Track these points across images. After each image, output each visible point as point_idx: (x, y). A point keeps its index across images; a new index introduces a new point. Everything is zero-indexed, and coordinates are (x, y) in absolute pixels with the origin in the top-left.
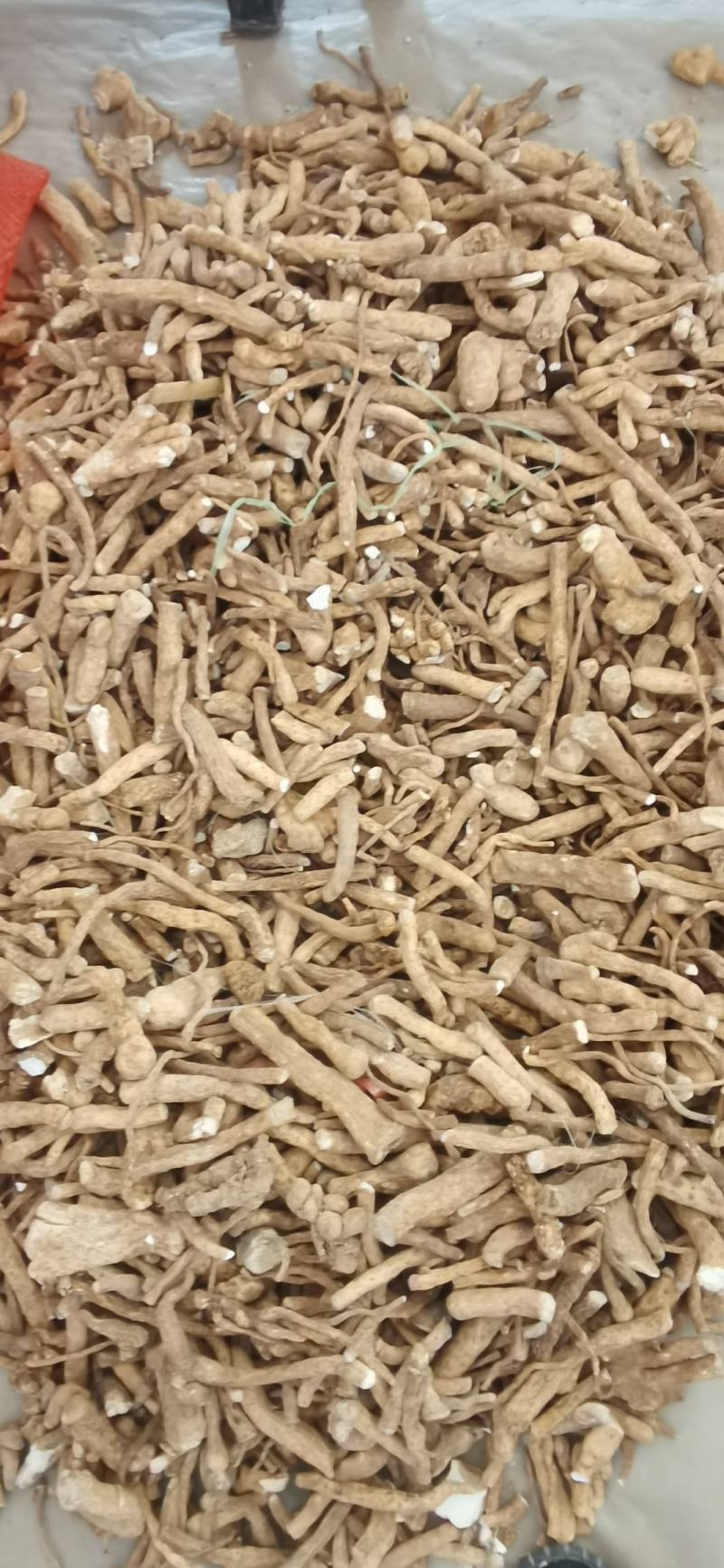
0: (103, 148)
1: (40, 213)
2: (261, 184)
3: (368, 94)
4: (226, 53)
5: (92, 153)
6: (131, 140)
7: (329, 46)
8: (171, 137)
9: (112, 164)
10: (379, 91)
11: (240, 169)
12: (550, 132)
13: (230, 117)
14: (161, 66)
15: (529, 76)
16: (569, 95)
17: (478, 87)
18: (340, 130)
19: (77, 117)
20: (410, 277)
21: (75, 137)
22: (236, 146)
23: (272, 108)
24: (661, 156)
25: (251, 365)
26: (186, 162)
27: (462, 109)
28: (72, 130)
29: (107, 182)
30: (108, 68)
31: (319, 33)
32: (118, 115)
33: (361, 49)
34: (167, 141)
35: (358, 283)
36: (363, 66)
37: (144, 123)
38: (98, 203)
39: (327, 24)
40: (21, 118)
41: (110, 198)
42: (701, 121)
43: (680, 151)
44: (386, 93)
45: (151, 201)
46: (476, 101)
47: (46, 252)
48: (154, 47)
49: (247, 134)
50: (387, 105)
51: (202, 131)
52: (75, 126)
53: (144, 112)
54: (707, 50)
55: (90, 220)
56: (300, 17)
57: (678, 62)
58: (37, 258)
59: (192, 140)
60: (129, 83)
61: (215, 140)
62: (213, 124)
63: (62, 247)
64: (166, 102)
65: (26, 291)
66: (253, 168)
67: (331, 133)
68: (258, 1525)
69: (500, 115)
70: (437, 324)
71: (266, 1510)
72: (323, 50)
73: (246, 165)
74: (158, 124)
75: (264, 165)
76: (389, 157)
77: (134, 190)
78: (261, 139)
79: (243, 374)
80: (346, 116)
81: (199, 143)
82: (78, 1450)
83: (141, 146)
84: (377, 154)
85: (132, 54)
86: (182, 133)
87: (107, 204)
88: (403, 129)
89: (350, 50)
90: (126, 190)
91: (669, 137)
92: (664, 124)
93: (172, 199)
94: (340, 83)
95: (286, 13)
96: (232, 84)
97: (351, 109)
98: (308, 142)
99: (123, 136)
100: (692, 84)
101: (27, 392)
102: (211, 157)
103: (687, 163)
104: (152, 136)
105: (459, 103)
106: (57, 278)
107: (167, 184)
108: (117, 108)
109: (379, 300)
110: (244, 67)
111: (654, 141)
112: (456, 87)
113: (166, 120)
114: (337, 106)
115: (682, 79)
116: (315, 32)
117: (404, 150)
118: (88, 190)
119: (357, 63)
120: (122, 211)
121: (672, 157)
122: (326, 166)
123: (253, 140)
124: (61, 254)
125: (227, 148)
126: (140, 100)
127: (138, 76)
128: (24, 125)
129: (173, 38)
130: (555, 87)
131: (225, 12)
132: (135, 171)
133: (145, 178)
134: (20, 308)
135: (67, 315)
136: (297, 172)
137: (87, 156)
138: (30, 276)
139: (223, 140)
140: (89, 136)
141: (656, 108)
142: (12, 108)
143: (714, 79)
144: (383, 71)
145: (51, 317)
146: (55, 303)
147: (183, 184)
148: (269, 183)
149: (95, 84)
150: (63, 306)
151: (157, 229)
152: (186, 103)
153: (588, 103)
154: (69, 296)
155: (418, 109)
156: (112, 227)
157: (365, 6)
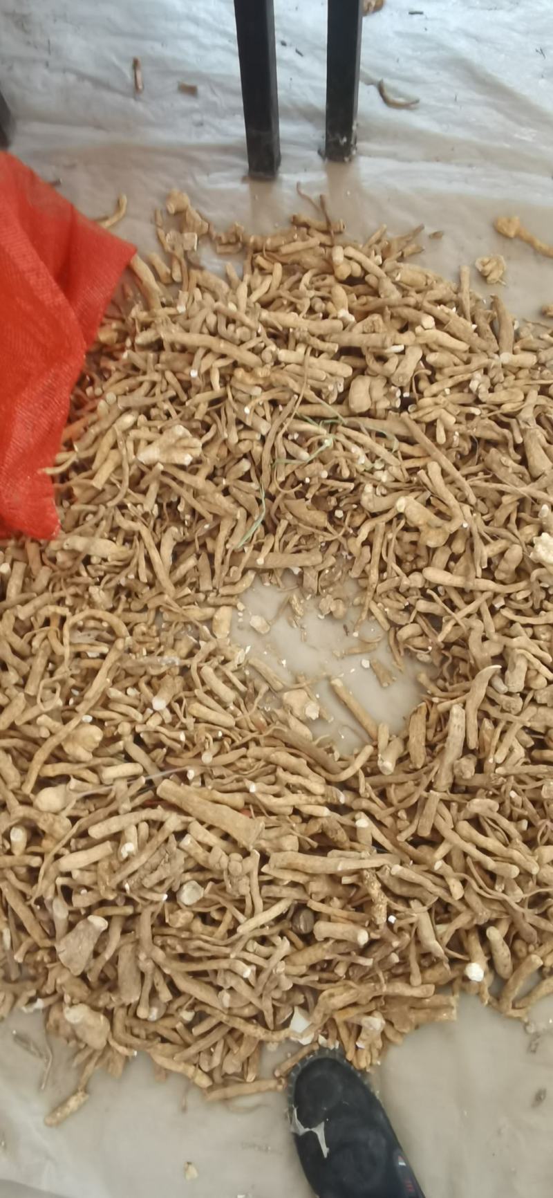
0: (170, 237)
1: (132, 273)
2: (256, 271)
3: (322, 224)
4: (244, 188)
5: (162, 238)
6: (186, 235)
7: (303, 191)
8: (208, 234)
9: (173, 248)
10: (329, 223)
11: (246, 258)
12: (423, 257)
13: (243, 228)
14: (206, 192)
15: (414, 223)
16: (436, 236)
17: (385, 226)
18: (305, 243)
19: (155, 215)
20: (333, 342)
21: (152, 227)
22: (245, 245)
23: (267, 225)
24: (483, 277)
25: (242, 382)
26: (215, 250)
27: (374, 239)
28: (151, 222)
29: (169, 258)
30: (176, 191)
31: (298, 185)
32: (180, 220)
33: (321, 197)
34: (206, 237)
35: (304, 342)
36: (321, 205)
37: (194, 226)
38: (163, 269)
39: (303, 178)
40: (124, 211)
41: (171, 268)
42: (508, 259)
43: (494, 276)
44: (333, 225)
45: (195, 273)
46: (384, 233)
47: (131, 293)
48: (202, 179)
49: (252, 240)
50: (332, 232)
51: (226, 233)
52: (154, 220)
53: (194, 220)
54: (516, 219)
55: (157, 277)
56: (289, 172)
57: (500, 224)
58: (125, 296)
59: (220, 238)
60: (186, 200)
61: (233, 240)
62: (233, 230)
63: (140, 291)
64: (209, 214)
65: (117, 314)
66: (253, 259)
67: (299, 245)
69: (395, 246)
70: (344, 369)
72: (299, 193)
73: (249, 257)
74: (202, 226)
75: (260, 260)
76: (329, 268)
77: (184, 264)
78: (259, 244)
79: (238, 386)
80: (308, 234)
81: (224, 240)
83: (191, 239)
84: (323, 264)
85: (190, 182)
86: (214, 233)
87: (169, 271)
88: (338, 255)
89: (315, 195)
90: (180, 263)
91: (488, 268)
92: (486, 260)
93: (206, 273)
94: (307, 215)
95: (281, 169)
96: (246, 207)
97: (312, 231)
98: (285, 249)
99: (181, 231)
100: (506, 237)
101: (116, 376)
102: (230, 249)
103: (498, 282)
104: (198, 233)
105: (372, 235)
106: (137, 313)
107: (203, 263)
108: (180, 214)
109: (316, 353)
110: (253, 198)
111: (480, 268)
112: (372, 224)
113: (206, 225)
114: (304, 230)
115: (500, 234)
116: (295, 184)
117: (338, 266)
118: (158, 260)
119: (318, 205)
120: (177, 275)
121: (489, 279)
122: (293, 268)
123: (255, 243)
124: (139, 294)
125: (240, 245)
126: (193, 212)
127: (192, 196)
128: (124, 216)
129: (215, 176)
130: (429, 230)
131: (245, 164)
132: (185, 252)
133: (191, 257)
134: (115, 325)
135: (143, 338)
136: (278, 269)
137: (159, 239)
138: (119, 306)
139: (238, 240)
140: (161, 227)
141: (484, 250)
142: (118, 205)
143: (518, 236)
144: (331, 210)
145: (134, 335)
146: (138, 329)
147: (213, 263)
148: (261, 269)
149: (167, 197)
150: (142, 330)
151: (197, 292)
152: (219, 216)
153: (447, 244)
154: (146, 326)
155: (348, 235)
156: (171, 283)
157: (327, 170)
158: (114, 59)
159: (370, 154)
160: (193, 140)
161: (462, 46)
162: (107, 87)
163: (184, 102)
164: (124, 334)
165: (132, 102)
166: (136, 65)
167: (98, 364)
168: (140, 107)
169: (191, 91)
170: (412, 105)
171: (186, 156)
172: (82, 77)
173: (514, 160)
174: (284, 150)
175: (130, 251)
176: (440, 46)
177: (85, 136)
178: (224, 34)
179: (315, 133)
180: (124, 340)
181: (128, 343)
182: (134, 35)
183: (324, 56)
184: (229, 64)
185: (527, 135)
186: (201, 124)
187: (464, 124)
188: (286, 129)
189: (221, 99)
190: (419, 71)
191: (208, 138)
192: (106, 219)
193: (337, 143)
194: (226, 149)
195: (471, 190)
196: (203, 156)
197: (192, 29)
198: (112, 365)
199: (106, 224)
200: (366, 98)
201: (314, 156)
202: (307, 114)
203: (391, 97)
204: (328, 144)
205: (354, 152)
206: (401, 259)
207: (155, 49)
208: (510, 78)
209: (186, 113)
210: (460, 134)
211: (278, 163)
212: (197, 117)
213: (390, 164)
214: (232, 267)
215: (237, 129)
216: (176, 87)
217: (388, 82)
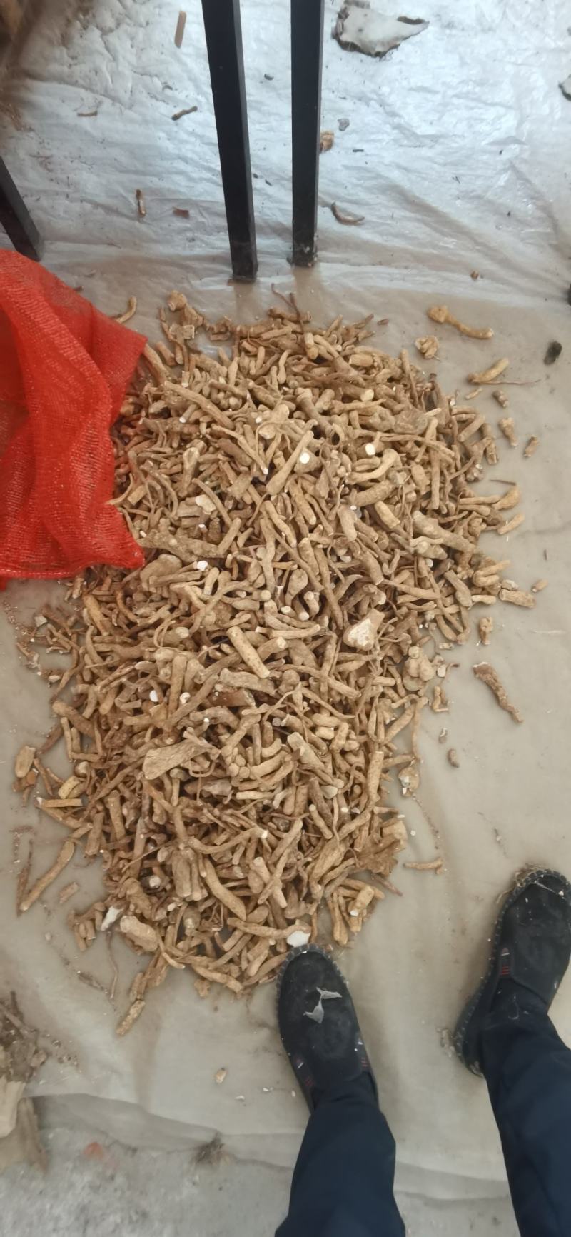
0: (172, 329)
1: (143, 358)
2: (243, 353)
3: (294, 315)
4: (230, 289)
5: (166, 330)
6: (185, 327)
7: (277, 291)
8: (203, 326)
9: (175, 337)
10: (298, 314)
11: (234, 344)
12: (373, 339)
13: (230, 320)
14: (200, 292)
15: (366, 313)
17: (341, 316)
18: (280, 331)
19: (160, 312)
21: (158, 321)
22: (233, 333)
23: (250, 318)
24: (422, 354)
26: (209, 338)
27: (334, 326)
28: (157, 318)
29: (173, 345)
30: (175, 292)
31: (273, 285)
32: (180, 315)
33: (291, 294)
34: (201, 328)
36: (291, 301)
37: (191, 319)
38: (168, 354)
39: (276, 280)
40: (134, 310)
41: (174, 352)
42: (440, 339)
43: (430, 353)
44: (302, 315)
45: (194, 356)
46: (340, 323)
47: (143, 374)
48: (196, 283)
49: (238, 329)
50: (301, 321)
51: (217, 325)
52: (159, 316)
53: (192, 315)
54: (445, 308)
55: (164, 361)
56: (264, 276)
57: (432, 312)
58: (138, 376)
59: (213, 329)
60: (185, 300)
61: (223, 330)
62: (222, 322)
63: (150, 371)
64: (203, 310)
65: (133, 391)
66: (240, 344)
67: (276, 332)
68: (209, 946)
69: (353, 332)
71: (213, 939)
72: (274, 292)
73: (237, 342)
74: (197, 320)
75: (245, 344)
76: (301, 350)
77: (185, 350)
78: (244, 332)
80: (283, 324)
81: (216, 330)
82: (132, 907)
83: (189, 329)
84: (296, 346)
85: (186, 285)
86: (208, 325)
87: (173, 355)
88: (310, 339)
89: (286, 293)
90: (181, 349)
91: (426, 346)
92: (424, 340)
93: (202, 356)
94: (281, 309)
95: (258, 273)
96: (232, 304)
97: (286, 321)
98: (265, 336)
99: (181, 324)
100: (438, 322)
101: (135, 440)
102: (220, 337)
103: (433, 358)
104: (195, 325)
105: (333, 323)
106: (149, 388)
107: (200, 348)
108: (180, 309)
110: (238, 296)
111: (419, 346)
112: (331, 315)
113: (201, 319)
114: (279, 320)
115: (433, 320)
116: (270, 284)
117: (309, 348)
118: (164, 347)
119: (288, 300)
120: (179, 359)
121: (426, 355)
122: (274, 349)
123: (241, 331)
124: (150, 375)
126: (190, 308)
127: (188, 296)
128: (135, 313)
129: (206, 280)
130: (377, 318)
131: (230, 270)
132: (185, 340)
133: (190, 344)
134: (131, 400)
135: (156, 407)
136: (262, 352)
137: (163, 331)
138: (135, 384)
139: (227, 330)
140: (165, 321)
141: (421, 332)
142: (130, 306)
143: (447, 321)
144: (300, 305)
145: (148, 406)
146: (150, 400)
147: (208, 349)
148: (247, 352)
149: (169, 298)
150: (153, 402)
151: (197, 371)
152: (211, 311)
153: (391, 327)
154: (157, 398)
155: (315, 324)
156: (175, 365)
157: (294, 274)
158: (122, 191)
159: (328, 261)
160: (188, 252)
161: (396, 176)
162: (117, 212)
163: (179, 223)
164: (139, 407)
165: (137, 223)
166: (139, 194)
167: (119, 432)
168: (143, 228)
169: (184, 214)
170: (357, 222)
171: (182, 265)
172: (97, 205)
173: (441, 263)
174: (260, 258)
175: (140, 341)
176: (379, 176)
177: (101, 251)
178: (209, 169)
179: (284, 245)
180: (140, 412)
181: (143, 413)
182: (136, 172)
183: (290, 185)
184: (217, 195)
185: (450, 243)
186: (193, 240)
187: (399, 235)
188: (261, 242)
189: (208, 220)
190: (363, 196)
191: (198, 250)
192: (120, 316)
193: (302, 252)
194: (214, 259)
195: (408, 286)
196: (196, 265)
197: (182, 166)
198: (130, 432)
199: (121, 320)
200: (323, 218)
201: (283, 262)
202: (277, 230)
203: (342, 215)
204: (294, 252)
205: (316, 259)
206: (356, 343)
207: (153, 182)
208: (431, 200)
209: (182, 231)
210: (398, 243)
211: (256, 270)
212: (189, 235)
213: (345, 268)
214: (224, 351)
215: (222, 243)
216: (171, 212)
217: (338, 204)
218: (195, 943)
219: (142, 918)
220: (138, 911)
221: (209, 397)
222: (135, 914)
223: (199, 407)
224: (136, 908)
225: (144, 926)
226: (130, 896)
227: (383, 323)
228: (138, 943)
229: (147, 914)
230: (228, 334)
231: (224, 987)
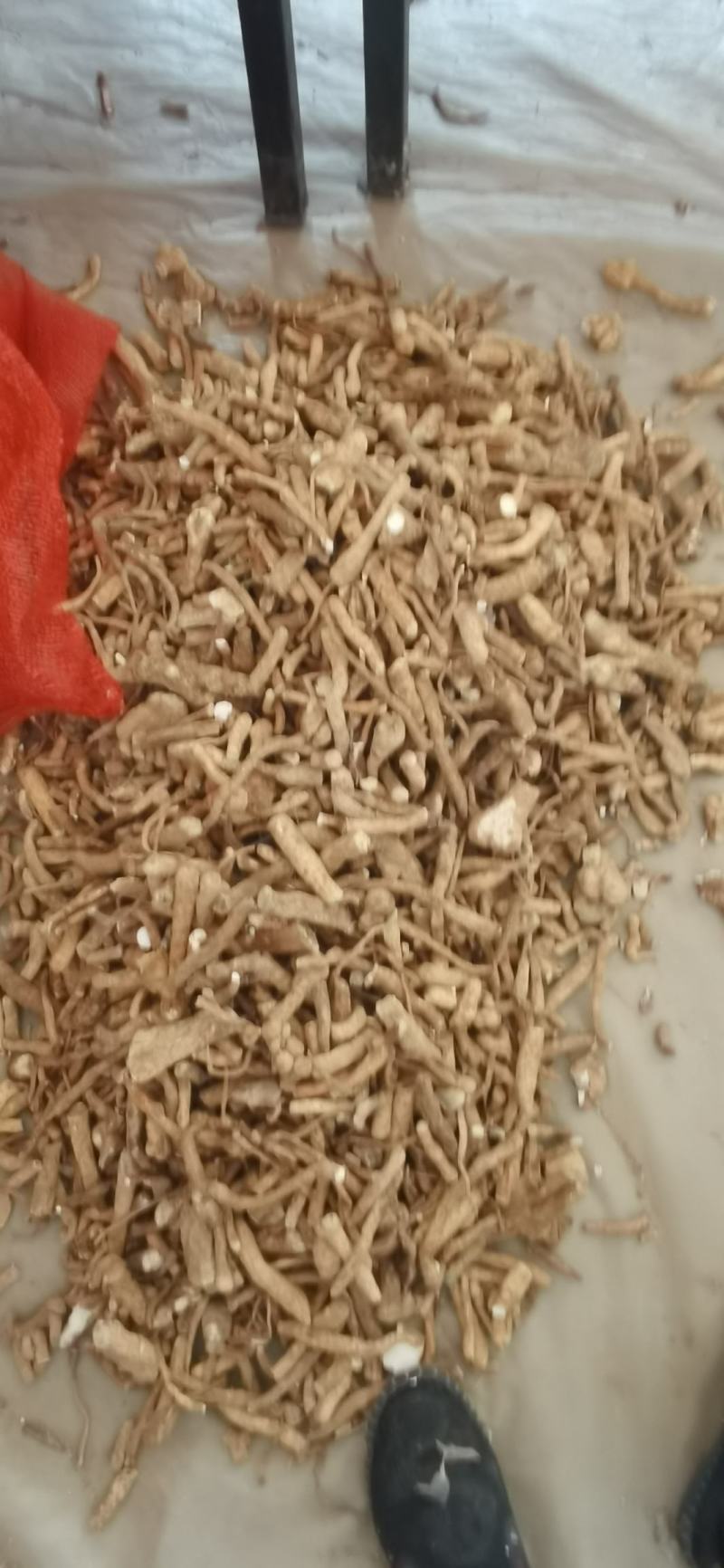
0: (163, 309)
1: (115, 360)
2: (285, 348)
3: (370, 281)
4: (260, 239)
5: (153, 311)
6: (186, 305)
7: (341, 241)
8: (216, 303)
9: (169, 322)
10: (379, 279)
11: (269, 332)
12: (509, 320)
13: (262, 291)
14: (209, 246)
15: (494, 275)
17: (454, 280)
18: (349, 308)
19: (141, 280)
21: (138, 296)
22: (267, 314)
23: (295, 286)
24: (593, 344)
26: (227, 323)
27: (441, 296)
28: (137, 291)
29: (164, 336)
30: (167, 246)
31: (334, 231)
32: (175, 284)
33: (366, 246)
34: (214, 306)
36: (367, 259)
37: (195, 292)
38: (157, 351)
39: (341, 222)
40: (97, 277)
41: (167, 348)
42: (625, 317)
43: (608, 341)
44: (384, 282)
45: (201, 355)
46: (453, 289)
47: (114, 387)
48: (203, 230)
49: (276, 306)
50: (385, 291)
51: (240, 300)
52: (140, 288)
53: (196, 284)
54: (631, 263)
55: (150, 364)
56: (320, 214)
57: (609, 272)
58: (105, 389)
59: (233, 307)
60: (183, 258)
61: (250, 308)
62: (249, 296)
63: (126, 382)
64: (215, 276)
65: (97, 417)
66: (279, 333)
67: (341, 310)
68: (247, 1372)
69: (474, 309)
72: (336, 243)
73: (274, 330)
74: (206, 292)
75: (289, 333)
76: (385, 340)
77: (185, 344)
78: (287, 309)
80: (352, 296)
81: (237, 309)
83: (192, 309)
84: (378, 334)
85: (185, 233)
86: (224, 301)
87: (164, 353)
88: (400, 322)
89: (357, 245)
90: (179, 343)
91: (599, 330)
92: (596, 319)
93: (216, 355)
94: (349, 271)
95: (309, 210)
96: (264, 264)
97: (358, 291)
98: (325, 317)
99: (178, 299)
100: (619, 288)
101: (102, 500)
102: (246, 321)
103: (613, 349)
104: (201, 301)
105: (437, 294)
106: (126, 411)
107: (211, 340)
108: (175, 277)
110: (274, 252)
111: (588, 332)
112: (437, 277)
113: (211, 290)
114: (347, 290)
115: (610, 283)
116: (329, 229)
117: (399, 337)
118: (149, 341)
119: (362, 256)
120: (176, 359)
121: (601, 345)
122: (338, 340)
123: (281, 311)
124: (125, 389)
126: (193, 274)
127: (190, 252)
128: (99, 284)
129: (219, 224)
130: (514, 284)
131: (260, 206)
132: (186, 328)
133: (195, 334)
134: (94, 431)
135: (136, 443)
136: (317, 346)
137: (147, 312)
138: (102, 404)
139: (256, 308)
140: (151, 296)
141: (591, 307)
142: (89, 270)
143: (635, 286)
144: (383, 263)
145: (124, 442)
146: (128, 431)
147: (224, 342)
148: (292, 347)
149: (155, 256)
150: (133, 433)
151: (207, 382)
152: (228, 278)
153: (540, 301)
154: (138, 427)
155: (408, 295)
156: (168, 371)
157: (370, 210)
158: (74, 77)
159: (426, 186)
160: (184, 176)
161: (542, 41)
162: (64, 112)
163: (171, 128)
164: (110, 443)
165: (99, 131)
166: (101, 81)
167: (75, 486)
168: (111, 138)
169: (179, 113)
170: (477, 120)
171: (180, 201)
172: (28, 100)
173: (622, 187)
174: (312, 185)
175: (108, 331)
176: (509, 41)
177: (37, 179)
178: (219, 35)
179: (352, 162)
180: (110, 450)
181: (116, 453)
182: (95, 42)
183: (359, 59)
184: (236, 79)
185: (636, 153)
186: (195, 156)
187: (549, 141)
188: (313, 158)
189: (218, 122)
190: (486, 74)
191: (207, 173)
192: (73, 288)
193: (383, 173)
194: (231, 189)
195: (567, 227)
196: (203, 199)
197: (173, 30)
198: (95, 486)
199: (75, 296)
200: (418, 114)
201: (352, 194)
202: (340, 138)
203: (450, 108)
204: (370, 174)
205: (406, 184)
206: (481, 325)
207: (125, 59)
208: (604, 80)
209: (176, 142)
210: (547, 155)
211: (305, 203)
212: (189, 147)
213: (457, 199)
214: (252, 346)
215: (245, 161)
216: (157, 108)
217: (446, 91)
218: (223, 1366)
219: (130, 1325)
220: (124, 1312)
221: (229, 421)
222: (117, 1316)
223: (212, 440)
224: (120, 1305)
225: (133, 1338)
226: (109, 1286)
227: (526, 292)
228: (124, 1367)
229: (139, 1316)
230: (260, 314)
231: (275, 1445)
